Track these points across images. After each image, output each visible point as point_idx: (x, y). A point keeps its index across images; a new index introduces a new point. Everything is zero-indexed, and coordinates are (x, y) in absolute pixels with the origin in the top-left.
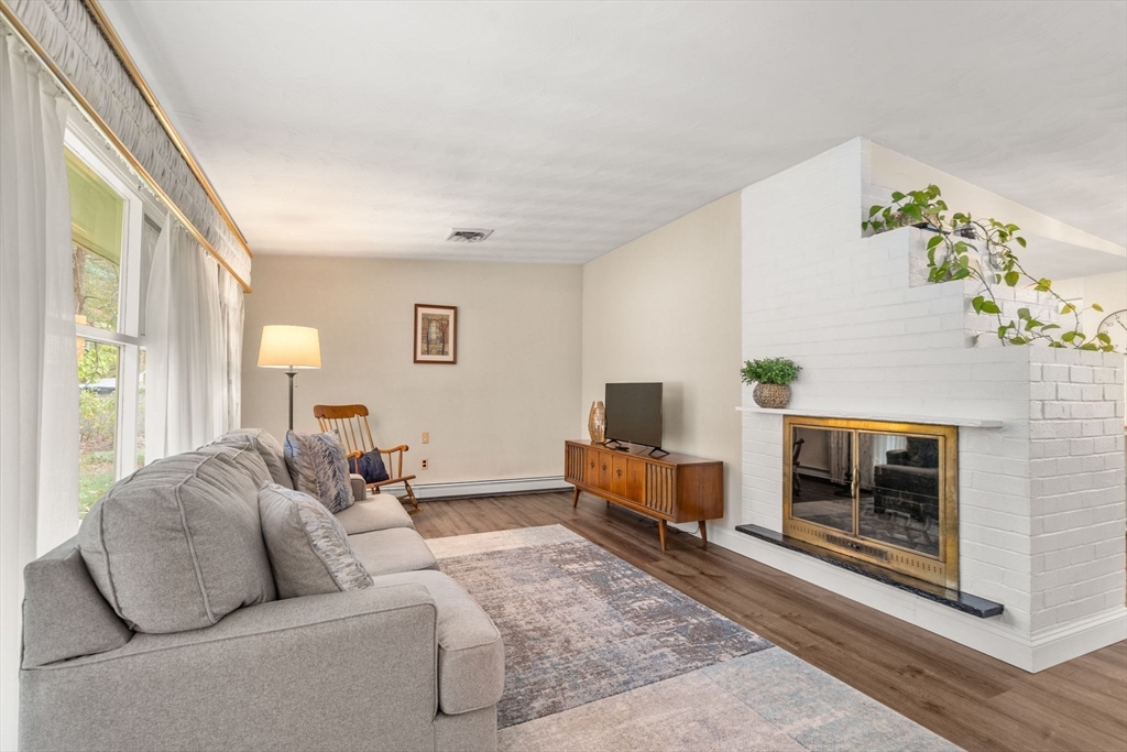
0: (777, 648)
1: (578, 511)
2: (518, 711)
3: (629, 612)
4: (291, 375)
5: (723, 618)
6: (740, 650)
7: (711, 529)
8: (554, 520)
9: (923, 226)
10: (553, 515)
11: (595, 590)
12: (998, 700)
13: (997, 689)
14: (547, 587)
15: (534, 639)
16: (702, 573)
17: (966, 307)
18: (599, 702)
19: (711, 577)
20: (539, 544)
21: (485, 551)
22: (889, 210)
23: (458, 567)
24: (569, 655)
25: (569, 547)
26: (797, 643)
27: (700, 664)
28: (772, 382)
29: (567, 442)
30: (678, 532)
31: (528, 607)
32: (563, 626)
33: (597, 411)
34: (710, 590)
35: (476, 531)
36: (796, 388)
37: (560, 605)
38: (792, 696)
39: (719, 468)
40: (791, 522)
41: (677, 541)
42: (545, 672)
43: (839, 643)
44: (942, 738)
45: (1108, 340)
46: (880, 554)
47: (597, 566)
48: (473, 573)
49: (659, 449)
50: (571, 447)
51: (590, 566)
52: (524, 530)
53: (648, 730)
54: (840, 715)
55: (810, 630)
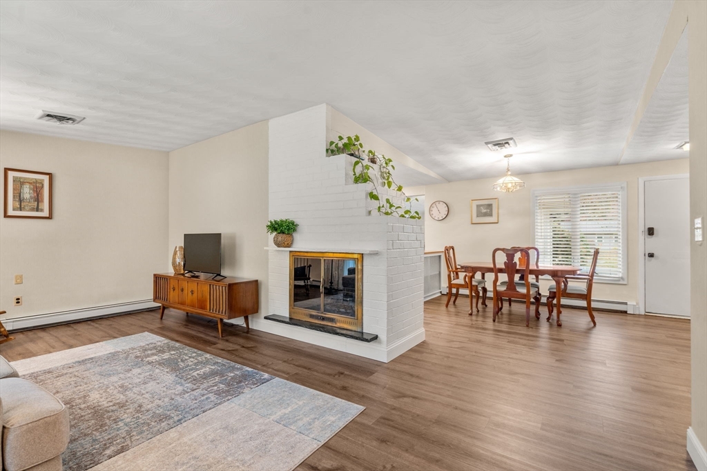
0: (277, 378)
1: (164, 321)
2: (91, 460)
3: (190, 378)
5: (250, 369)
6: (256, 384)
7: (252, 321)
8: (143, 329)
9: (352, 155)
10: (143, 327)
11: (168, 370)
12: (372, 378)
13: (371, 373)
14: (129, 375)
15: (112, 411)
16: (243, 347)
17: (366, 197)
18: (158, 437)
19: (248, 348)
20: (127, 348)
21: (77, 360)
22: (337, 144)
23: (48, 376)
24: (140, 415)
25: (152, 346)
26: (288, 374)
27: (230, 397)
28: (283, 233)
29: (155, 275)
30: (232, 325)
31: (111, 392)
32: (139, 397)
33: (178, 253)
34: (245, 355)
35: (71, 347)
36: (296, 236)
37: (137, 385)
38: (278, 401)
39: (256, 284)
40: (293, 310)
41: (230, 331)
42: (118, 429)
43: (309, 369)
44: (344, 401)
45: (418, 214)
46: (332, 320)
47: (172, 355)
48: (62, 379)
49: (219, 275)
50: (158, 279)
51: (166, 356)
52: (115, 340)
53: (189, 442)
54: (301, 403)
55: (297, 366)
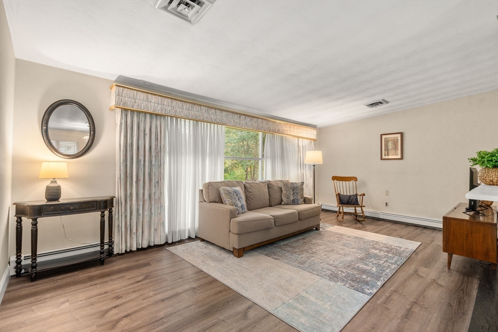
4: (314, 166)
6: (353, 287)
11: (360, 257)
27: (328, 278)
31: (327, 249)
32: (322, 255)
48: (336, 238)
